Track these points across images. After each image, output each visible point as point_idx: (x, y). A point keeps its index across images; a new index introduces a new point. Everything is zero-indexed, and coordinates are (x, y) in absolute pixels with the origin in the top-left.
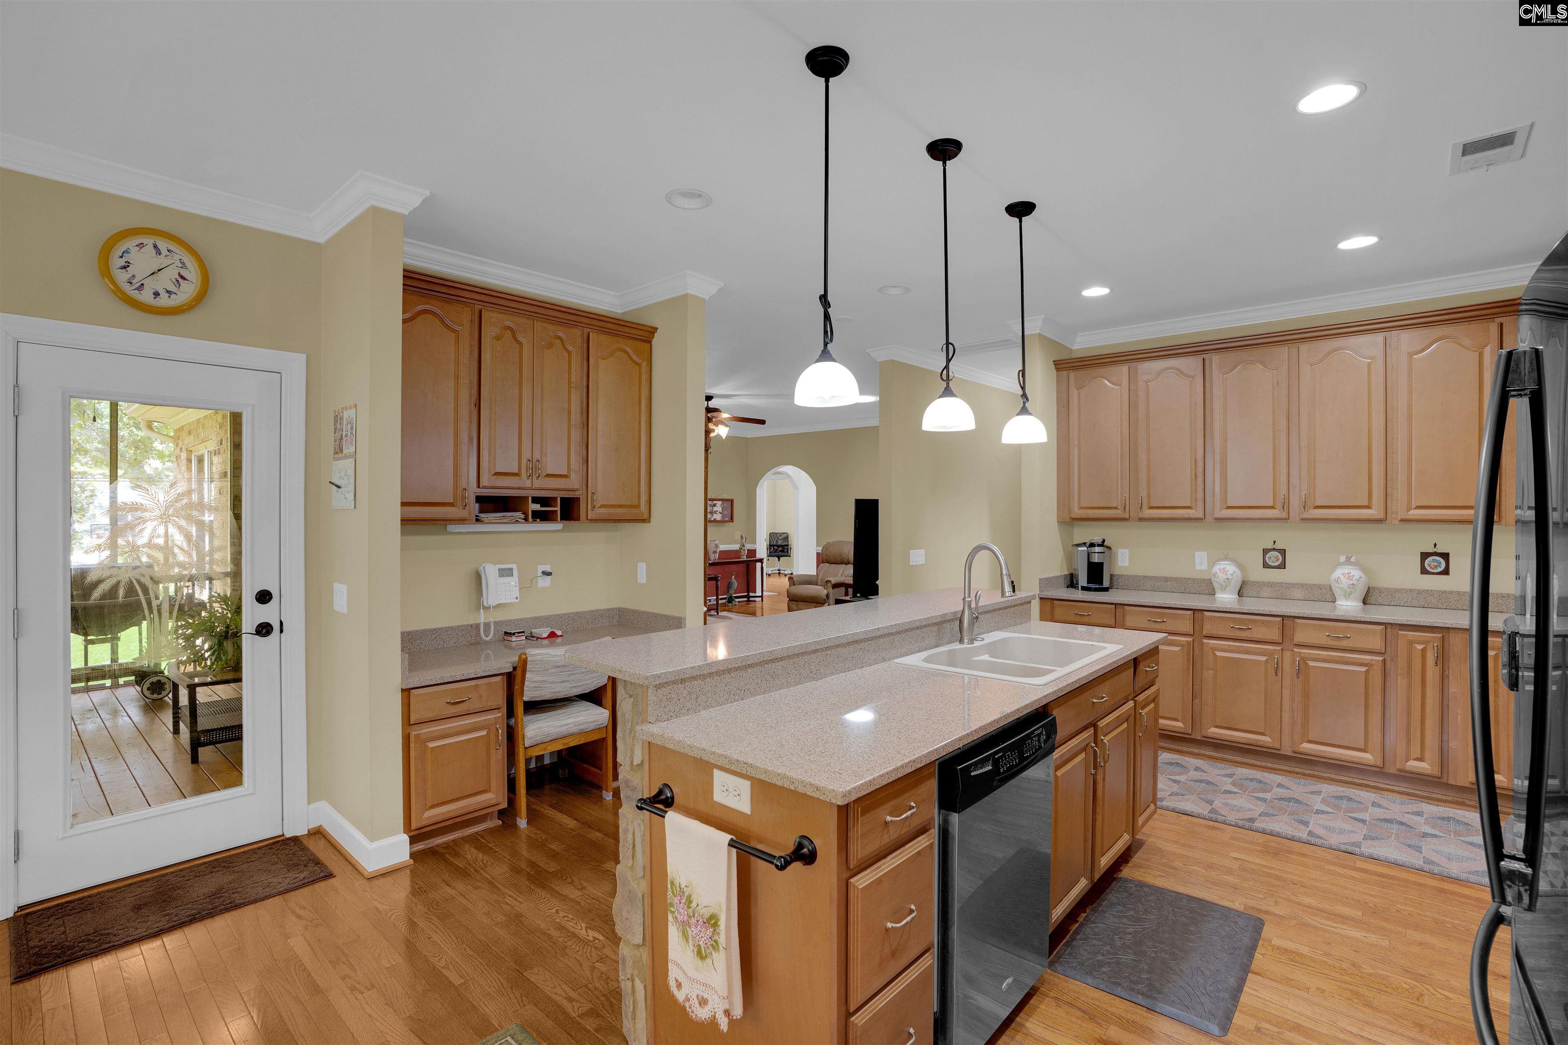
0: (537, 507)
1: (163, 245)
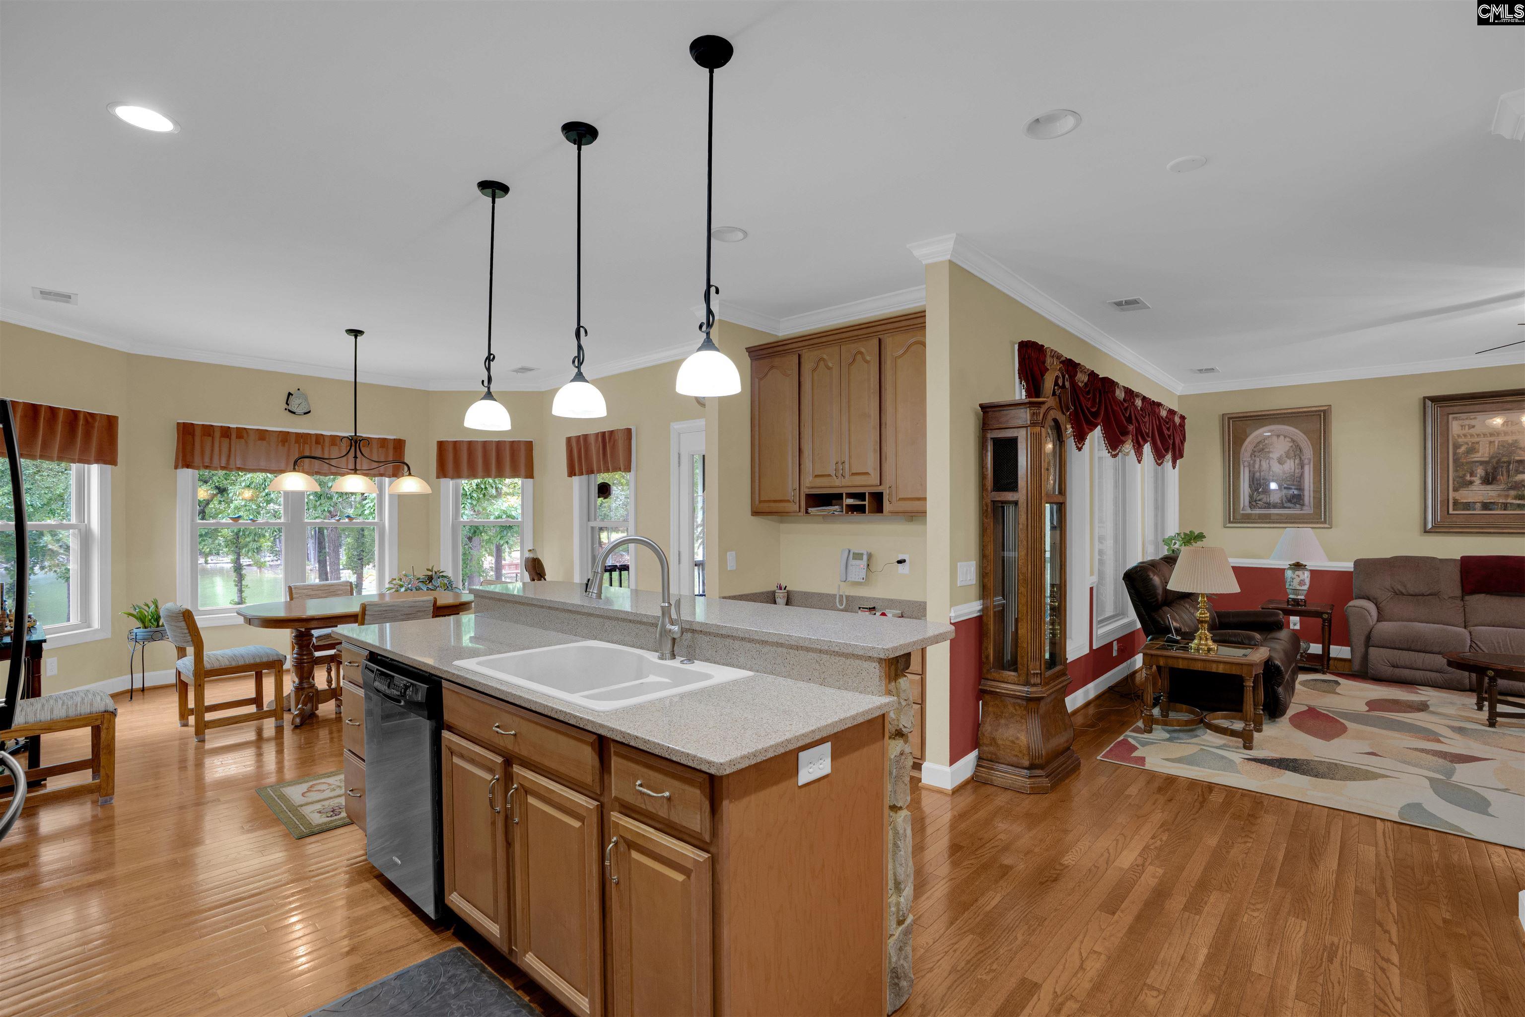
0: (850, 501)
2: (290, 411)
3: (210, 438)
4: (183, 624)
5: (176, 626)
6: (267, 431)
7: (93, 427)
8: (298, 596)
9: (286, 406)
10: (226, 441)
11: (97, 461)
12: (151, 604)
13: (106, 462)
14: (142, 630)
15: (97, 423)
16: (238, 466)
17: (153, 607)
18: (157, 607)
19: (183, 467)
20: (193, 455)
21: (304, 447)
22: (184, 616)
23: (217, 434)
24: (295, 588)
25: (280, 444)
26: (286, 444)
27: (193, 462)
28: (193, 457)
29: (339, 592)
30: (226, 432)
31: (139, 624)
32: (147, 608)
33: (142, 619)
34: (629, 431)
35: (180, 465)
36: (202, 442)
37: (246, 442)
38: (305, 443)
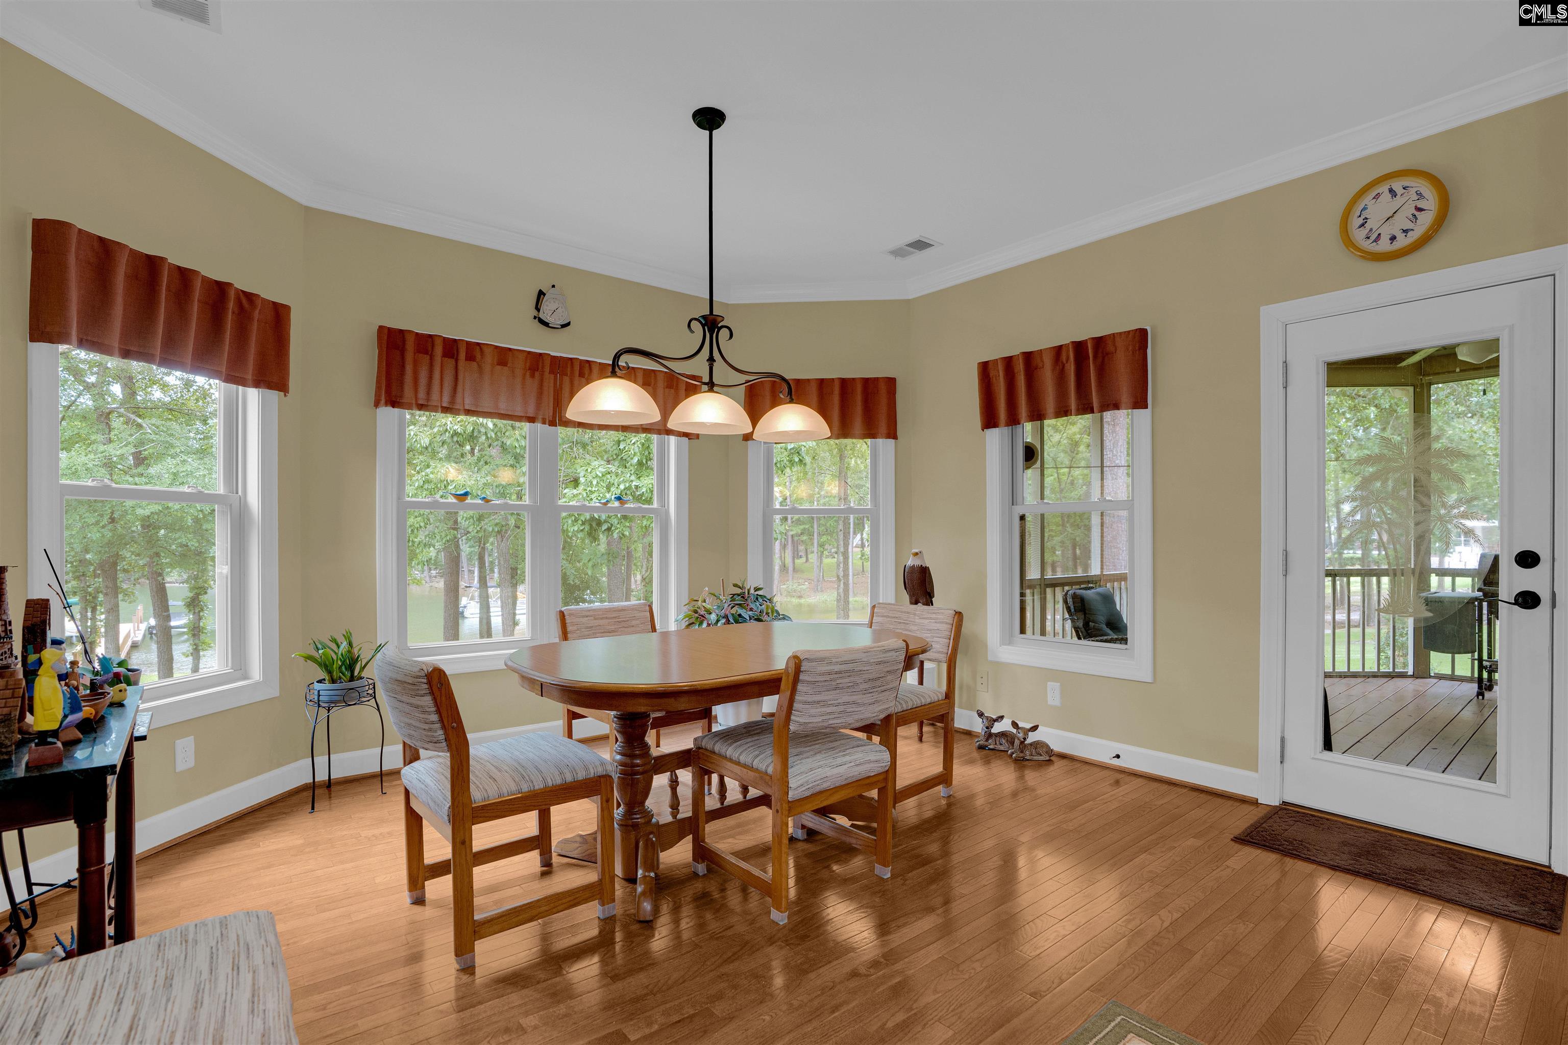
1: (1397, 186)
2: (542, 322)
3: (427, 357)
4: (428, 701)
5: (411, 705)
6: (510, 349)
7: (250, 318)
8: (575, 628)
9: (535, 313)
10: (450, 363)
11: (257, 384)
12: (340, 639)
13: (270, 386)
14: (327, 685)
15: (257, 312)
16: (467, 407)
17: (344, 645)
18: (350, 644)
19: (386, 405)
20: (401, 383)
21: (561, 380)
22: (429, 683)
23: (439, 350)
24: (570, 615)
25: (528, 373)
26: (537, 374)
27: (401, 397)
28: (403, 391)
29: (634, 623)
30: (451, 347)
31: (323, 675)
32: (334, 647)
33: (326, 666)
34: (1141, 336)
35: (383, 401)
36: (416, 363)
37: (480, 367)
38: (564, 374)
